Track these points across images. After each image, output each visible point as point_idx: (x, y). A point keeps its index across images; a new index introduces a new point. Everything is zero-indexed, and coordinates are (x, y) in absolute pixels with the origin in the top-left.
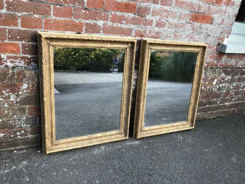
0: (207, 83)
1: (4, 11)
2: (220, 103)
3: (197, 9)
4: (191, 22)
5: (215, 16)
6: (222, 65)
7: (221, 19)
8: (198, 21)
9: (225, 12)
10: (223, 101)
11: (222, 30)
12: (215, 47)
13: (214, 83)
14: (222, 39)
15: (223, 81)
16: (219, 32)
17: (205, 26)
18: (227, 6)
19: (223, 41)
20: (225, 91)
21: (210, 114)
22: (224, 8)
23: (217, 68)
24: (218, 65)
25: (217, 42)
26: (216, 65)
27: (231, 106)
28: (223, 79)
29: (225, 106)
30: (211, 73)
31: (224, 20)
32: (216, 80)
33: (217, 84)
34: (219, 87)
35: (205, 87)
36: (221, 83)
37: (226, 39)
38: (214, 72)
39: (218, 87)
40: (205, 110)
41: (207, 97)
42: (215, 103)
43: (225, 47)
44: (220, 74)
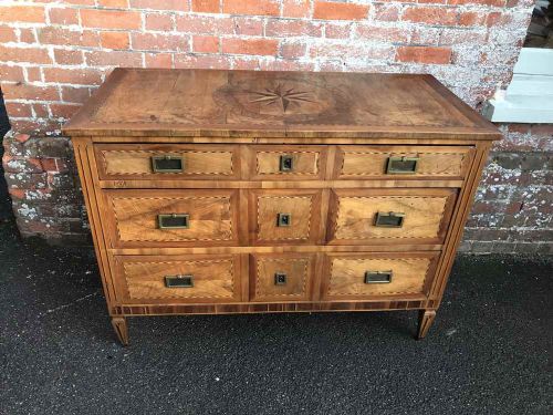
1: (84, 66)
2: (499, 225)
3: (409, 38)
4: (399, 62)
5: (460, 49)
7: (476, 52)
8: (416, 61)
9: (487, 39)
10: (508, 222)
11: (483, 76)
14: (486, 93)
15: (497, 179)
16: (476, 79)
17: (437, 69)
18: (489, 26)
19: (491, 96)
20: (507, 201)
21: (473, 246)
22: (482, 31)
27: (534, 236)
28: (497, 175)
29: (514, 234)
31: (485, 54)
34: (489, 192)
36: (491, 182)
37: (499, 94)
39: (484, 191)
42: (481, 223)
43: (491, 108)
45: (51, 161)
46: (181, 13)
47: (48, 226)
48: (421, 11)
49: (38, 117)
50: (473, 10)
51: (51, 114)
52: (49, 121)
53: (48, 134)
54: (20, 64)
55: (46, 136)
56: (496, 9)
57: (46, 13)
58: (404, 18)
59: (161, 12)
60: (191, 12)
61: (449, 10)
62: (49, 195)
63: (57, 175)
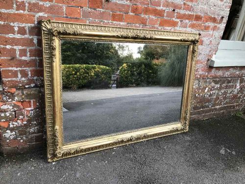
0: (200, 91)
2: (212, 107)
5: (204, 39)
6: (212, 76)
7: (209, 41)
9: (212, 36)
10: (214, 105)
11: (210, 49)
12: (206, 63)
13: (206, 91)
15: (213, 89)
16: (208, 51)
18: (213, 31)
19: (211, 57)
20: (215, 97)
21: (204, 116)
22: (211, 32)
23: (208, 78)
24: (209, 76)
25: (207, 59)
26: (207, 76)
27: (221, 109)
28: (213, 87)
29: (215, 109)
30: (203, 83)
31: (211, 41)
32: (207, 88)
33: (208, 91)
34: (210, 94)
35: (199, 95)
36: (211, 90)
37: (214, 56)
38: (206, 82)
40: (199, 113)
41: (201, 102)
42: (208, 107)
43: (213, 62)
44: (210, 83)
45: (30, 102)
46: (106, 21)
47: (22, 141)
48: (195, 24)
49: (22, 77)
50: (210, 24)
51: (30, 75)
52: (29, 79)
53: (26, 87)
54: (15, 47)
55: (25, 88)
56: (216, 25)
57: (36, 18)
58: (189, 27)
59: (97, 20)
60: (110, 21)
61: (203, 24)
62: (25, 123)
63: (32, 110)
